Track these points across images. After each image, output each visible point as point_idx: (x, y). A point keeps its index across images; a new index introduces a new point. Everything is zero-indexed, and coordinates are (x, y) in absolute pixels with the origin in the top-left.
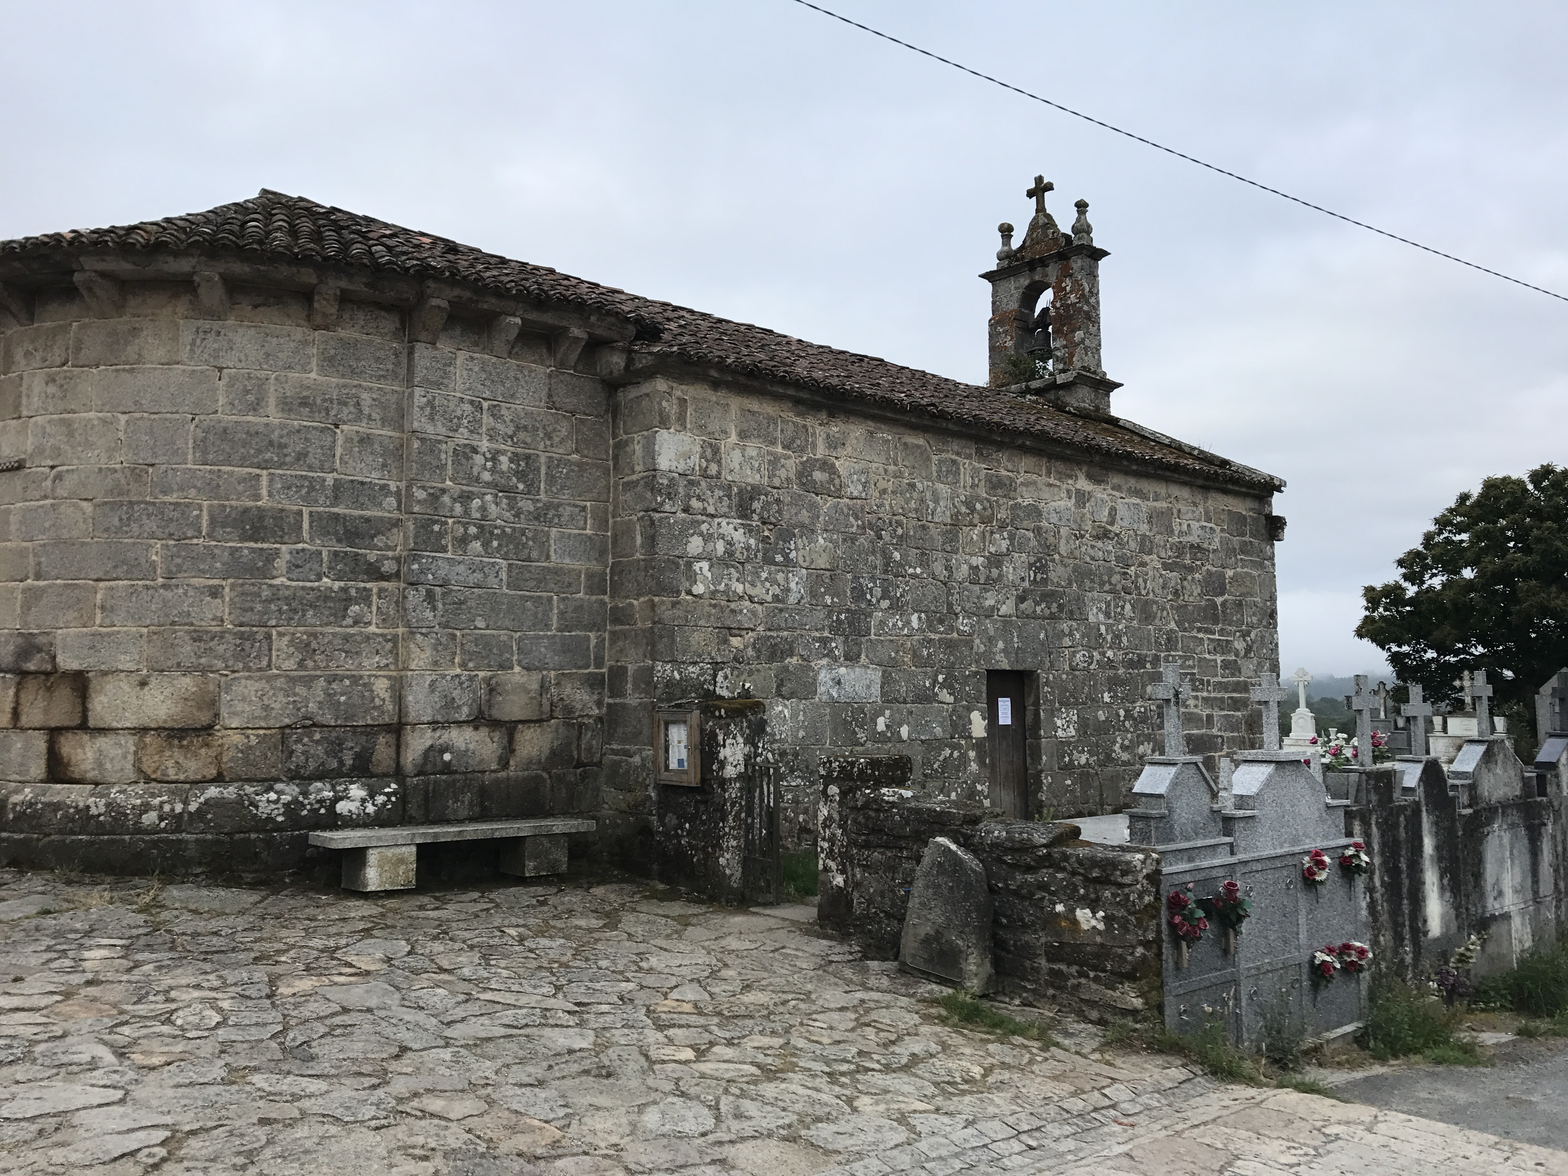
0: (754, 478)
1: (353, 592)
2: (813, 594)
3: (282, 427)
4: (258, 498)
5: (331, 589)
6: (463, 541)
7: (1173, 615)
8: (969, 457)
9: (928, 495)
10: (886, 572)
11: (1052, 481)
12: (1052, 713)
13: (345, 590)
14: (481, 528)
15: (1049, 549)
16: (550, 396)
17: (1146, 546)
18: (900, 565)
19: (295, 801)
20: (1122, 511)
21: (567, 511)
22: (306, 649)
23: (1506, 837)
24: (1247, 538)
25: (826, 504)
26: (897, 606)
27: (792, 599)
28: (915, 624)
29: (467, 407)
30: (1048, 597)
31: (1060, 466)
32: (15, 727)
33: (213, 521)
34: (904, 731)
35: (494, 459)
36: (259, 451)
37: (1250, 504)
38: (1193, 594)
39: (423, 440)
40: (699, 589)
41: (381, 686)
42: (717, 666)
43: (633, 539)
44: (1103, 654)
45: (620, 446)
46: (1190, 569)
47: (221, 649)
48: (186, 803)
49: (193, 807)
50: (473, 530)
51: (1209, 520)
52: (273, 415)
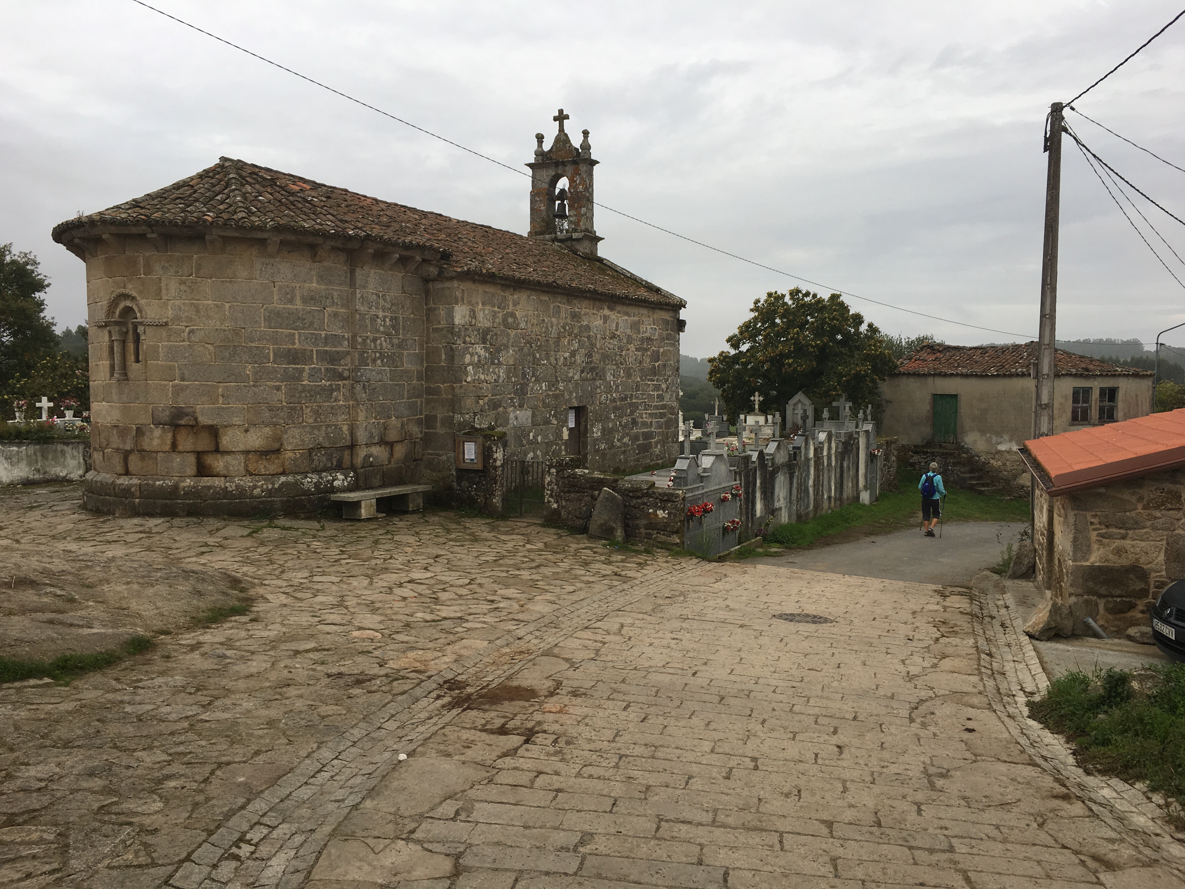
0: (488, 324)
1: (334, 387)
2: (509, 377)
3: (303, 310)
4: (294, 344)
5: (325, 385)
6: (374, 361)
7: (638, 374)
8: (564, 304)
9: (549, 325)
10: (534, 364)
11: (595, 312)
12: (592, 426)
13: (331, 385)
14: (380, 353)
15: (593, 345)
16: (403, 287)
17: (630, 340)
18: (539, 360)
19: (318, 482)
20: (621, 324)
21: (410, 342)
22: (317, 413)
23: (782, 478)
24: (669, 332)
25: (512, 333)
26: (537, 380)
27: (501, 381)
28: (544, 388)
29: (375, 297)
30: (592, 369)
31: (598, 304)
32: (174, 451)
33: (275, 355)
34: (539, 438)
35: (384, 321)
36: (294, 322)
37: (671, 314)
38: (647, 363)
39: (360, 314)
40: (469, 379)
41: (345, 428)
42: (475, 414)
43: (440, 356)
44: (612, 395)
45: (430, 310)
46: (646, 350)
47: (282, 414)
48: (273, 484)
49: (276, 486)
50: (378, 355)
51: (654, 325)
52: (299, 305)
